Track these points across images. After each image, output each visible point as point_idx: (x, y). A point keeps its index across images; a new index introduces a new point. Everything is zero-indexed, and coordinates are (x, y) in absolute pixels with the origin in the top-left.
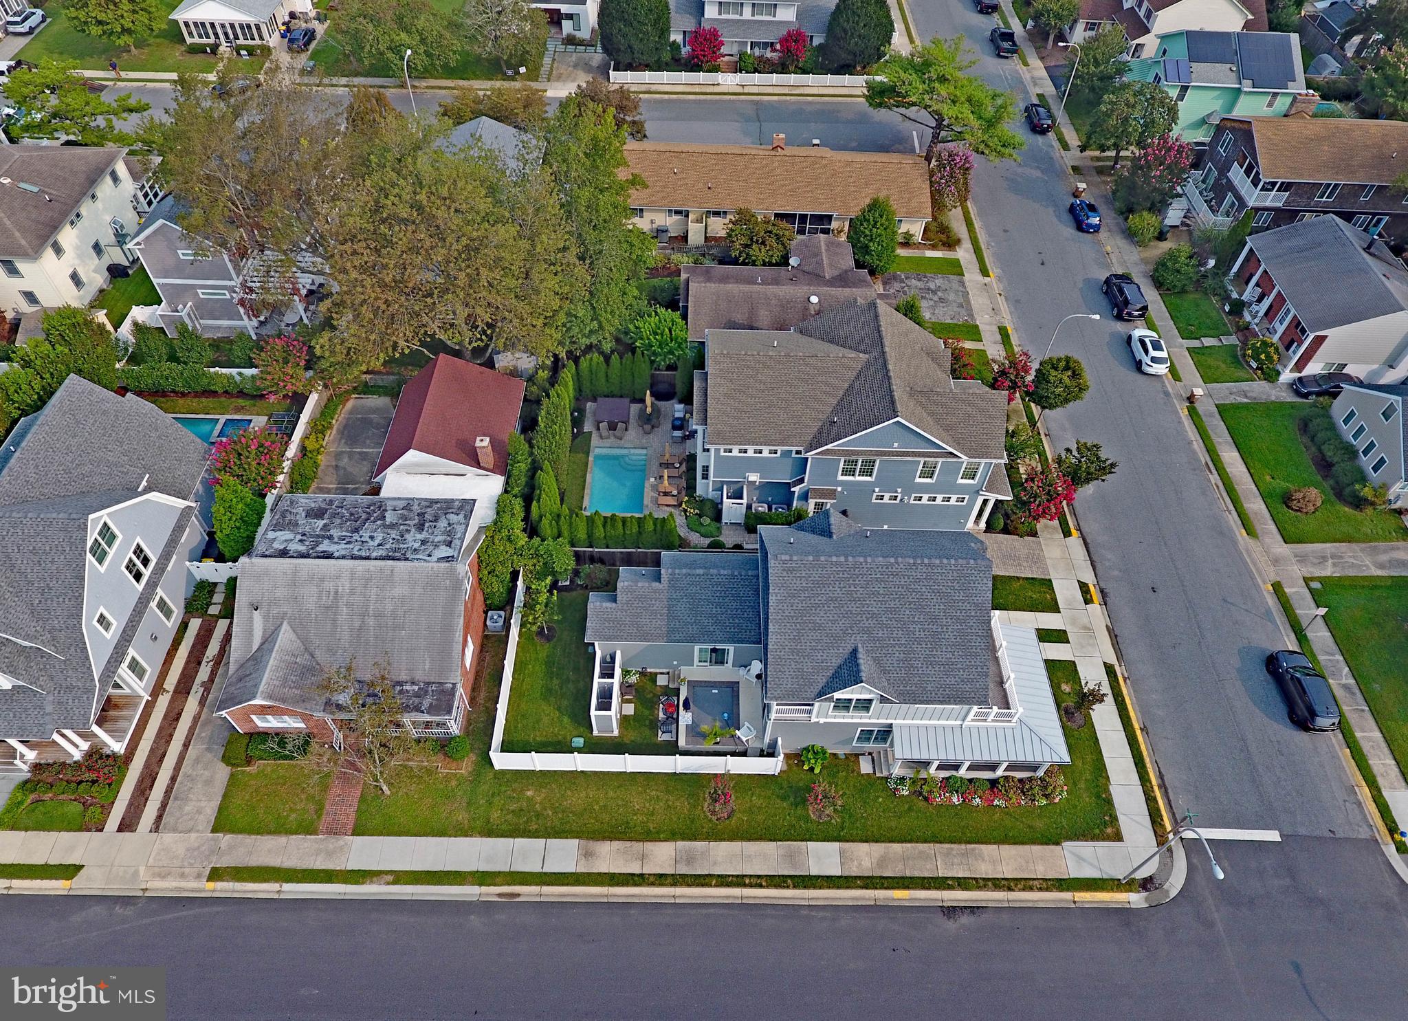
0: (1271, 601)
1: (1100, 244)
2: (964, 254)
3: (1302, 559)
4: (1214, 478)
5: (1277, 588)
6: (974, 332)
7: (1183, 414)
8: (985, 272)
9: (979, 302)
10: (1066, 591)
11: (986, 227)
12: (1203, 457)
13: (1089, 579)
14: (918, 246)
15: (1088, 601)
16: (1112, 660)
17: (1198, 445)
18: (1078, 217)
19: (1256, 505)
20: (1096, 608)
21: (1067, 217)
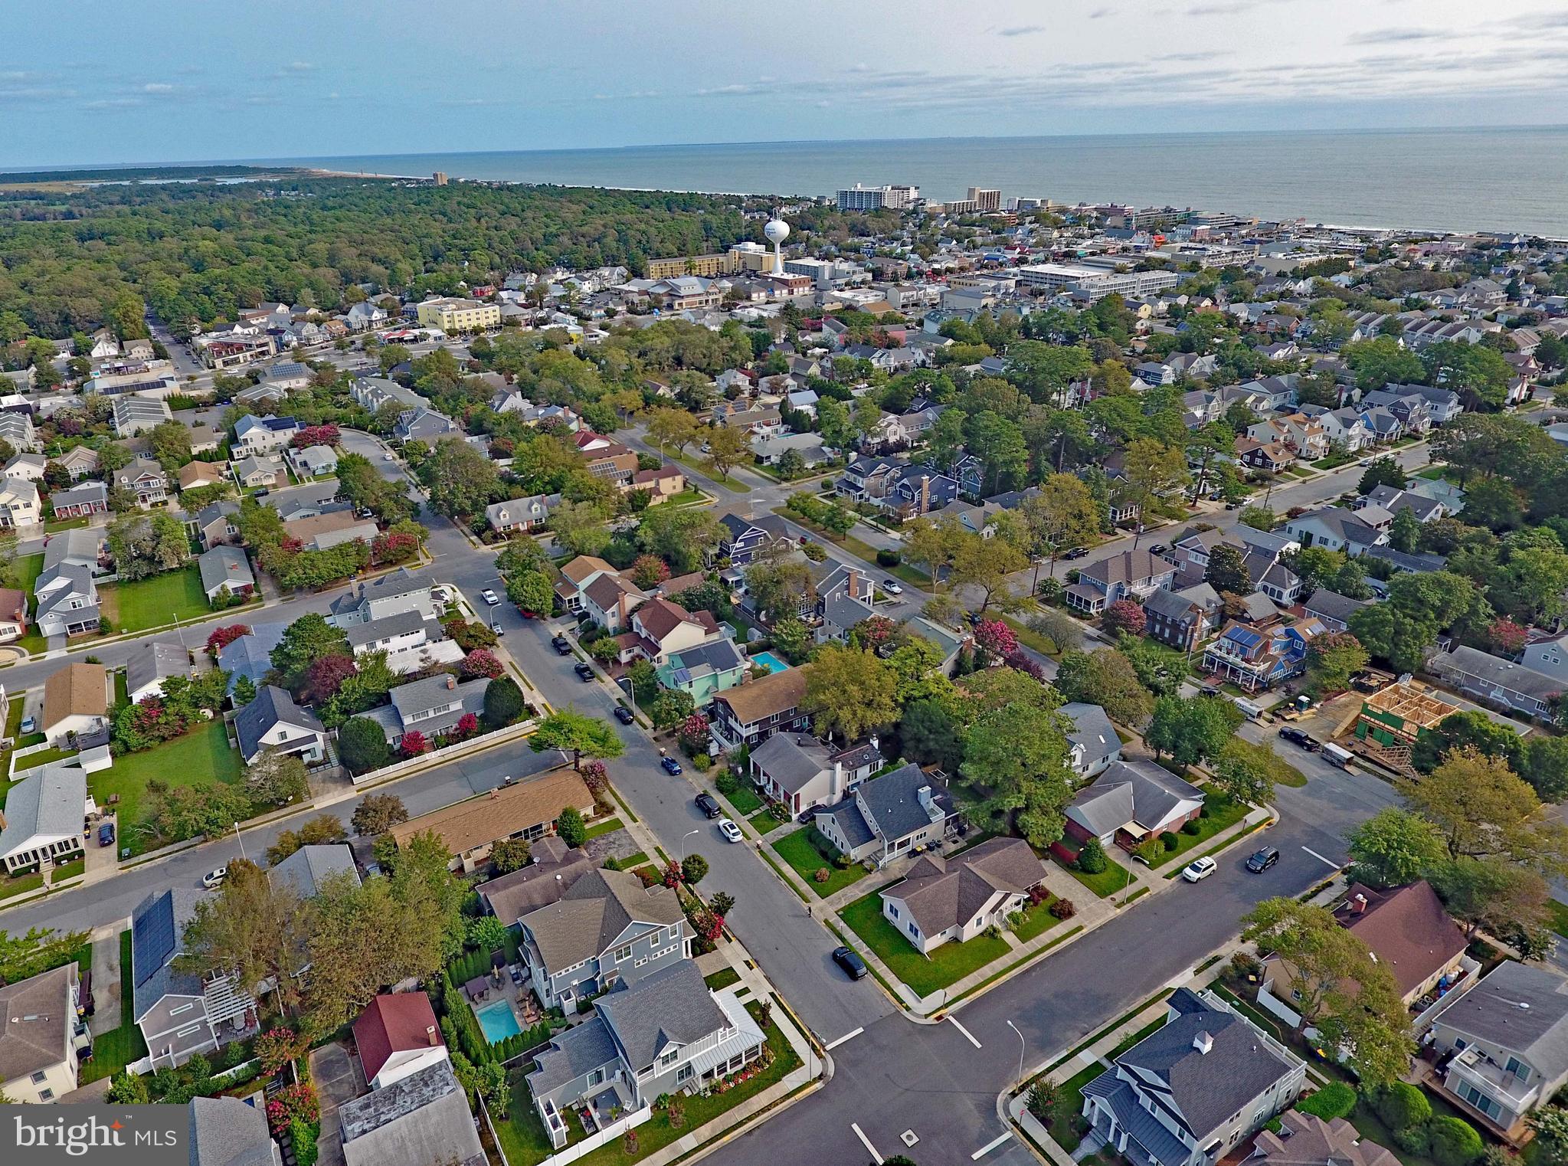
0: (827, 930)
1: (685, 779)
2: (619, 814)
3: (831, 903)
4: (783, 882)
5: (826, 921)
6: (643, 857)
7: (758, 855)
8: (635, 821)
9: (638, 838)
10: (740, 968)
11: (623, 792)
12: (775, 874)
13: (748, 958)
14: (593, 819)
15: (751, 968)
16: (772, 990)
17: (770, 869)
18: (668, 767)
19: (805, 887)
20: (756, 969)
21: (662, 770)
